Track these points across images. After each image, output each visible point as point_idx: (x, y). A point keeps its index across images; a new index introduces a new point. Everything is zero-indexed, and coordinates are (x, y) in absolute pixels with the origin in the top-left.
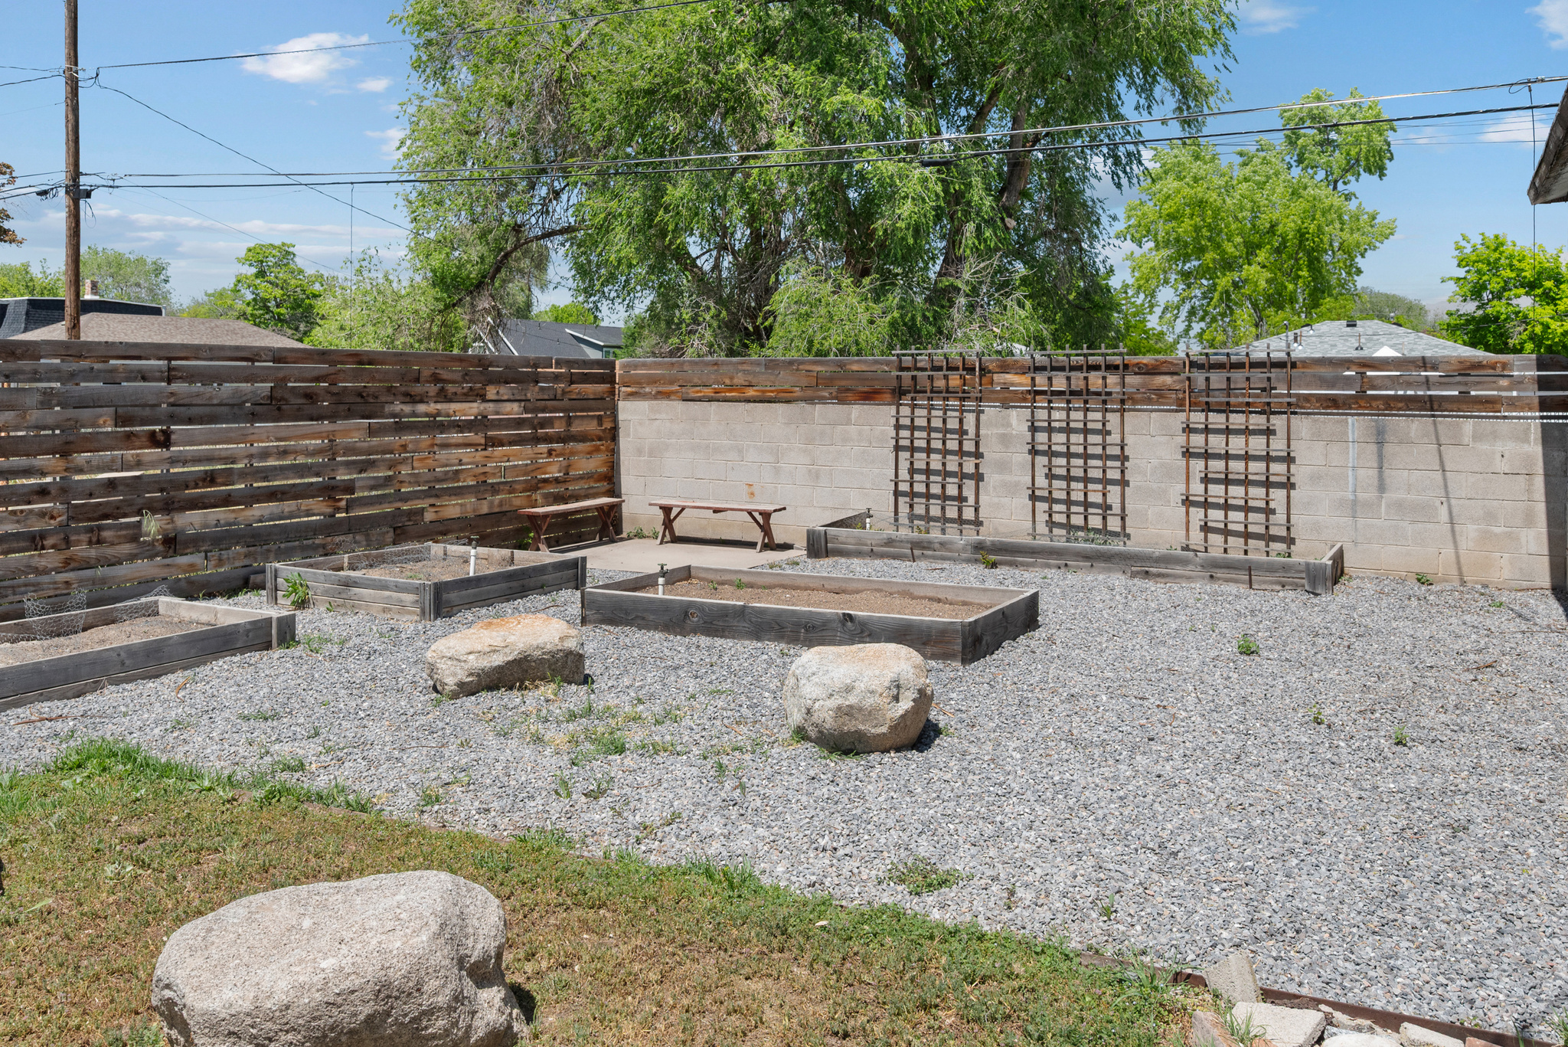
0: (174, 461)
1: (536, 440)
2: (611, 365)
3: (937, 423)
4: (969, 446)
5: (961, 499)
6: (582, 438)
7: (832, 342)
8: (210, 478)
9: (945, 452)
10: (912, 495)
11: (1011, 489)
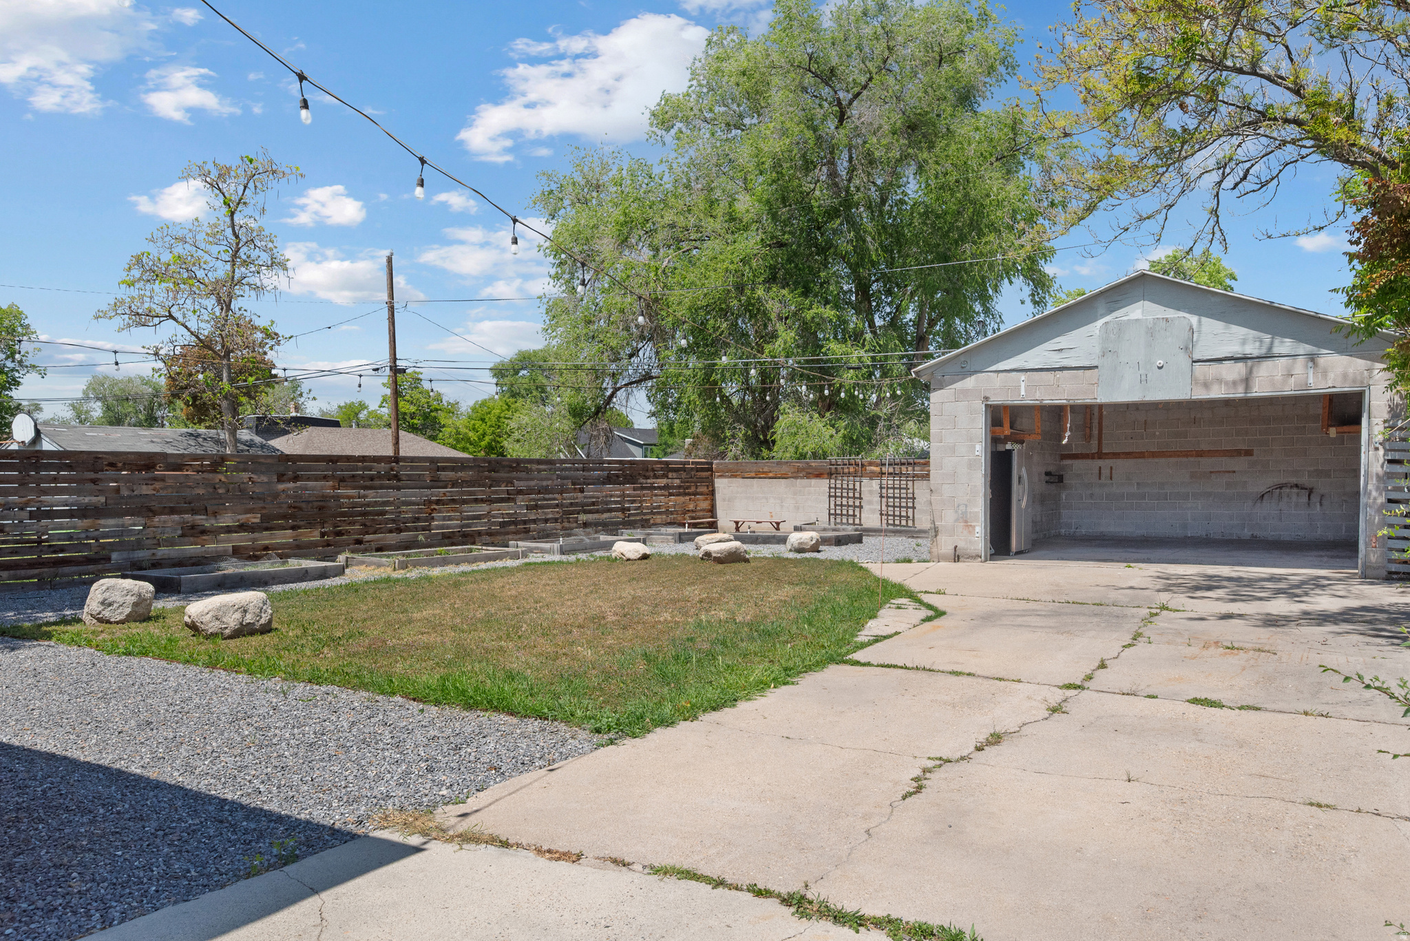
0: (585, 497)
1: (686, 494)
2: (711, 464)
3: (845, 486)
4: (857, 495)
5: (854, 515)
6: (701, 494)
7: (808, 449)
8: (593, 504)
9: (848, 498)
10: (836, 514)
11: (873, 511)
